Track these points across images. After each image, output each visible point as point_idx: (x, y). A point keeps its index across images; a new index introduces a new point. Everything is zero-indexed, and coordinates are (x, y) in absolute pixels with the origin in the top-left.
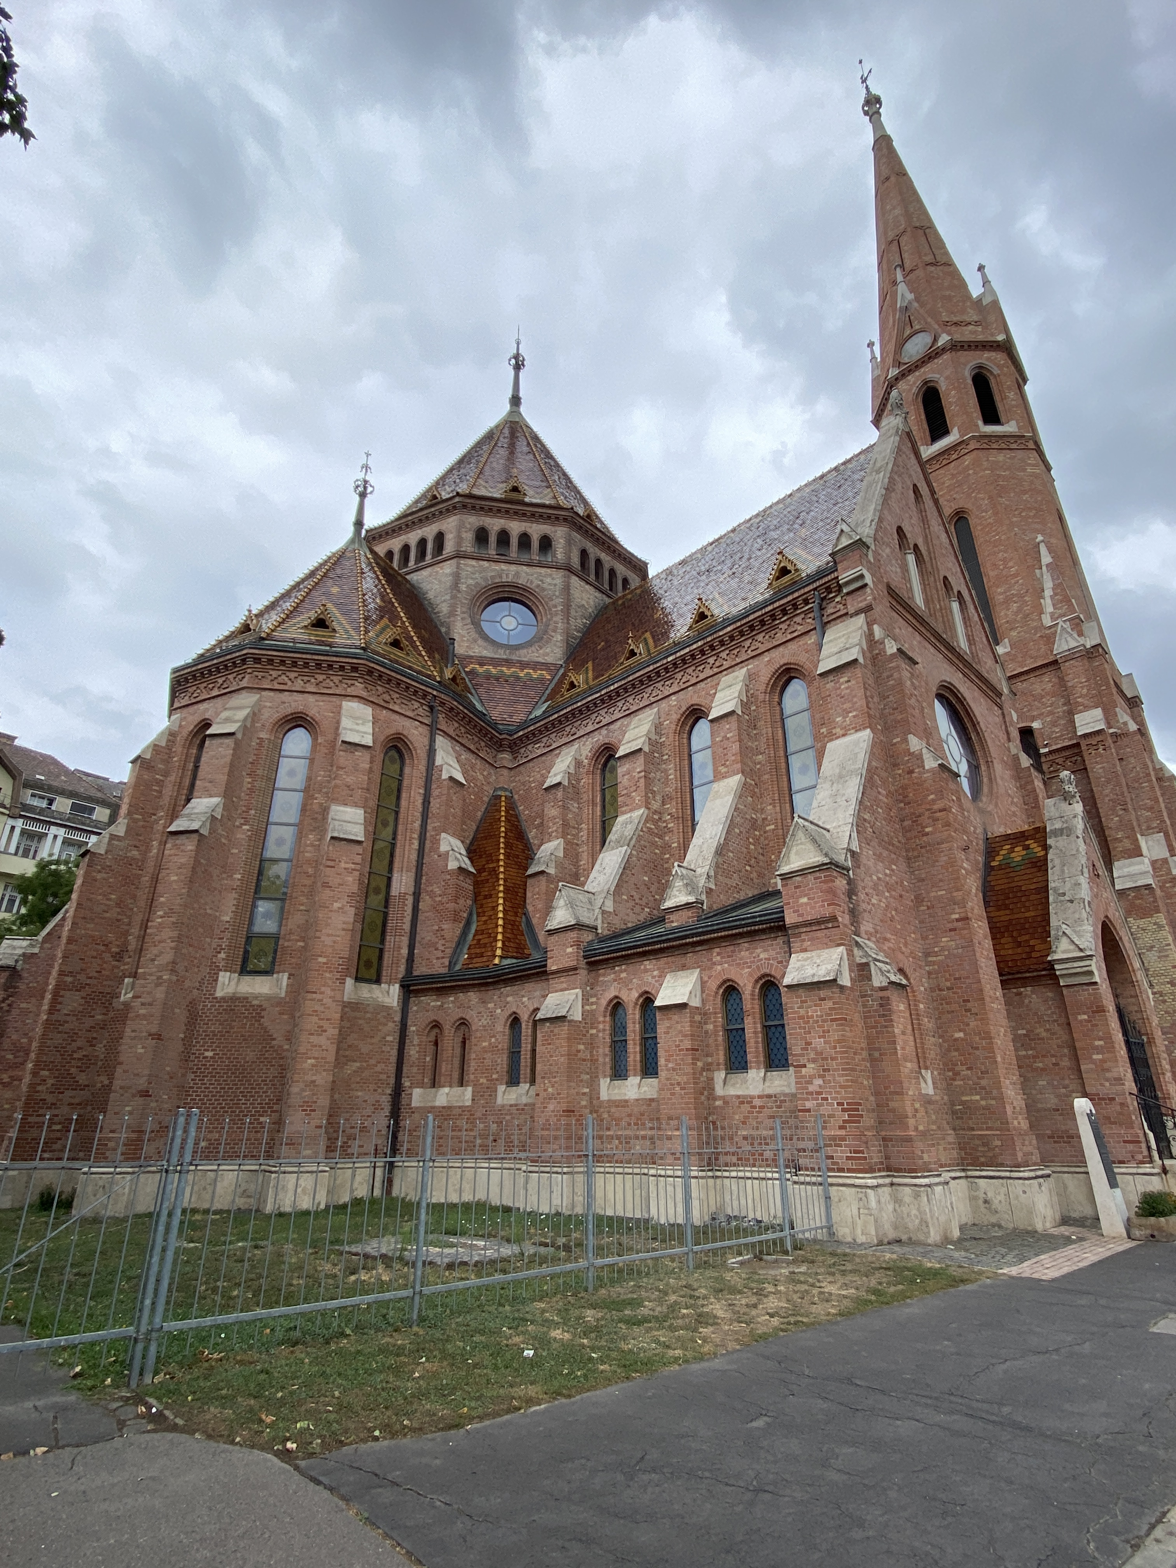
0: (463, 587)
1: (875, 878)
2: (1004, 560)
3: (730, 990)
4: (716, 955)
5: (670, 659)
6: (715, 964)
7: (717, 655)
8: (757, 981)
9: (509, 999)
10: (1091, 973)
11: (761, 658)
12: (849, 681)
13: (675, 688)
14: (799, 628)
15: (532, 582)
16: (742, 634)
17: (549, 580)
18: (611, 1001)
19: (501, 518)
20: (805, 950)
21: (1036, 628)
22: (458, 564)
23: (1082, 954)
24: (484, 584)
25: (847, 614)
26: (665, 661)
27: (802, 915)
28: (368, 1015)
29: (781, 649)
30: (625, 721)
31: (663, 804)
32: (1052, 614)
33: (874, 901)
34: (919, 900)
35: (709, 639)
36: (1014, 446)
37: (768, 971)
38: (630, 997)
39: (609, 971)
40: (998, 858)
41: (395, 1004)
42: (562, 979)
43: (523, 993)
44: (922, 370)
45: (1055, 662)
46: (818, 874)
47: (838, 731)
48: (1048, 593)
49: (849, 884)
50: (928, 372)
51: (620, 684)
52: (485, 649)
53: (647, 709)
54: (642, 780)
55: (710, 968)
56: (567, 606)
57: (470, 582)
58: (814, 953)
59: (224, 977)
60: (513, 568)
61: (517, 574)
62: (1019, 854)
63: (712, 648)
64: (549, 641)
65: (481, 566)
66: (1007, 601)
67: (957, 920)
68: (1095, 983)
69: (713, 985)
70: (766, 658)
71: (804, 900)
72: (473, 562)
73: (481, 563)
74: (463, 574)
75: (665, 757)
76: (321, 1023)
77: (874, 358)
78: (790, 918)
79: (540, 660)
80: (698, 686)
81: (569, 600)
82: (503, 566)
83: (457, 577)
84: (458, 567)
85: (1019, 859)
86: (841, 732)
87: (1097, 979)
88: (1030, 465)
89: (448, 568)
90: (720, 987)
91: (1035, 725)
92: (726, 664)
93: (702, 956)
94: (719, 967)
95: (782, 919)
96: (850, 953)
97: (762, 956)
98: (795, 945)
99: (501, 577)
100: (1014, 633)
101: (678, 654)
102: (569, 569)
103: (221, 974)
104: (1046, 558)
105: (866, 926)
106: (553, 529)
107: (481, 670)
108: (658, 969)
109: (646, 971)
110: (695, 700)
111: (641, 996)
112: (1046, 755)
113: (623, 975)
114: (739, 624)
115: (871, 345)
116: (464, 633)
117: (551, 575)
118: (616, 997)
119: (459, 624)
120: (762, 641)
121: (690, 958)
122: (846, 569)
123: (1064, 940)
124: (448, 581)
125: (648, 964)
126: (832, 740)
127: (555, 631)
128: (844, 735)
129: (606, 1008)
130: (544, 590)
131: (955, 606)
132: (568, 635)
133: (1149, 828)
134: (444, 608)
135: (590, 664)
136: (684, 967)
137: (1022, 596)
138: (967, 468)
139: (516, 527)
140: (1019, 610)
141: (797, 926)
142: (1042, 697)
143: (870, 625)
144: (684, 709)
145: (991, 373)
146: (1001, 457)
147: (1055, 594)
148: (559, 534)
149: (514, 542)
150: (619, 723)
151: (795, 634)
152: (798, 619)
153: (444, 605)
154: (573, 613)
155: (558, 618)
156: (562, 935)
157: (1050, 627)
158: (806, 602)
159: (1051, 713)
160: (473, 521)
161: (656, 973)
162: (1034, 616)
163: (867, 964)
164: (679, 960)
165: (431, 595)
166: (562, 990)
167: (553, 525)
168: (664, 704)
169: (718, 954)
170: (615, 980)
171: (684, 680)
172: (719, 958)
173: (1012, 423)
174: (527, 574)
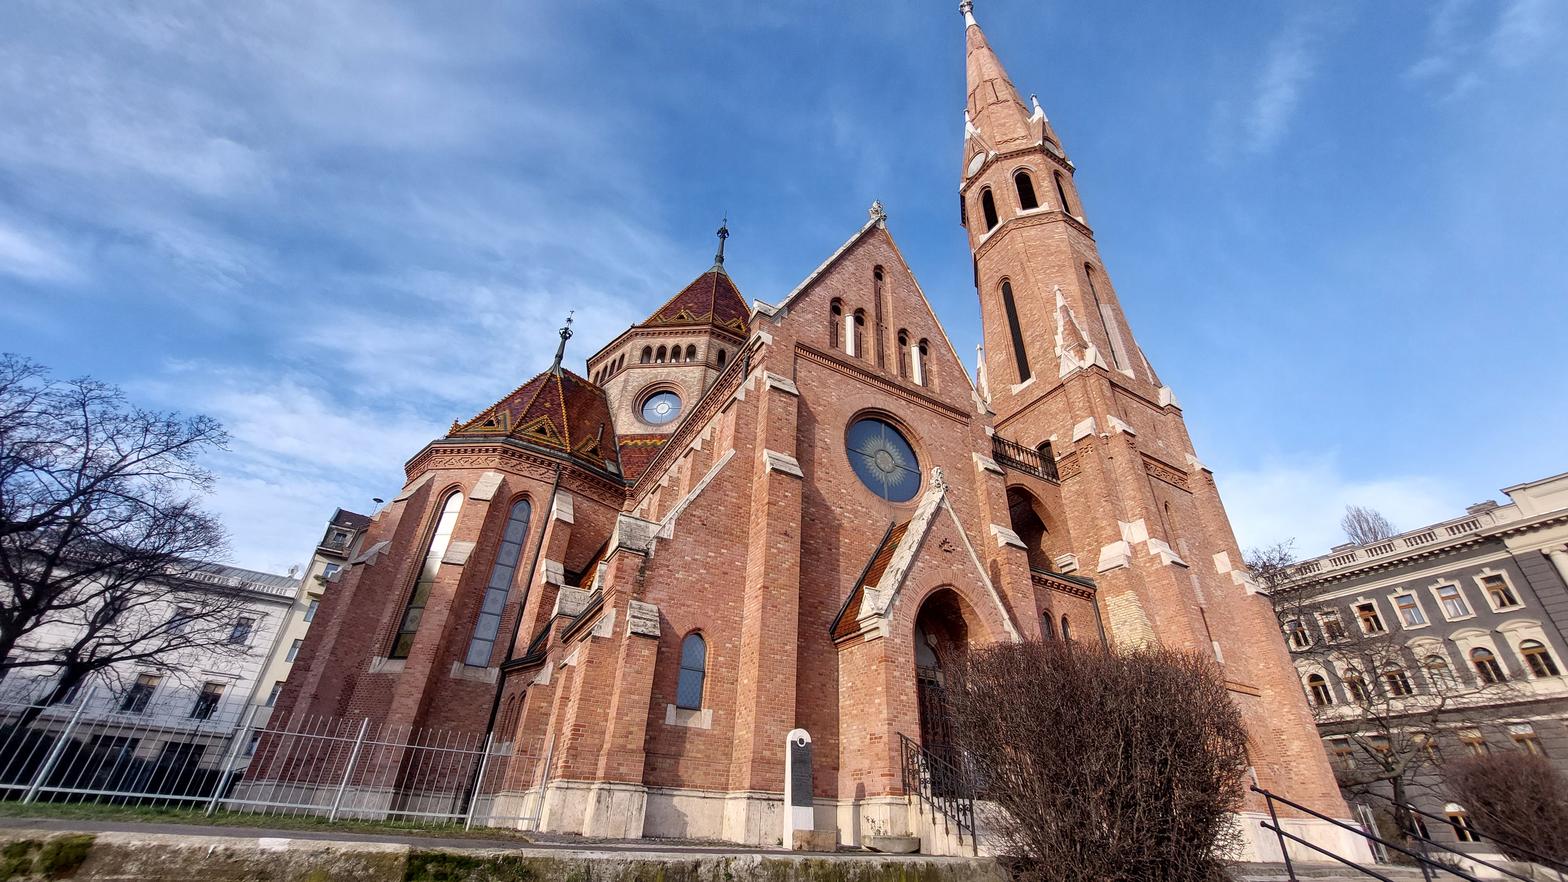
0: (630, 388)
2: (1031, 310)
10: (879, 628)
12: (732, 415)
15: (679, 378)
17: (690, 375)
19: (660, 337)
21: (1051, 359)
22: (631, 373)
23: (872, 613)
24: (644, 384)
28: (469, 689)
32: (1062, 346)
36: (1045, 221)
41: (494, 682)
44: (980, 180)
45: (1062, 385)
48: (1060, 329)
50: (983, 181)
52: (639, 428)
57: (635, 384)
59: (376, 660)
60: (666, 370)
61: (668, 374)
65: (643, 372)
66: (1033, 342)
68: (882, 637)
72: (639, 370)
73: (644, 370)
74: (631, 379)
76: (411, 689)
81: (704, 387)
82: (659, 370)
83: (628, 382)
84: (631, 375)
85: (897, 543)
87: (885, 634)
88: (1058, 233)
89: (624, 377)
91: (1053, 438)
99: (656, 377)
100: (1038, 366)
102: (705, 364)
103: (375, 658)
104: (1060, 303)
106: (698, 339)
107: (630, 443)
112: (1059, 462)
116: (626, 419)
117: (693, 371)
119: (623, 415)
123: (867, 603)
124: (623, 385)
130: (686, 382)
131: (916, 351)
133: (1133, 516)
134: (616, 405)
137: (1042, 336)
138: (1007, 245)
139: (670, 342)
140: (1042, 346)
142: (1057, 414)
145: (1031, 171)
146: (1033, 232)
147: (1065, 330)
148: (703, 342)
149: (669, 352)
153: (617, 401)
155: (694, 400)
157: (1060, 357)
159: (1063, 426)
160: (643, 342)
162: (1051, 350)
165: (611, 397)
167: (697, 336)
173: (1046, 204)
174: (676, 373)
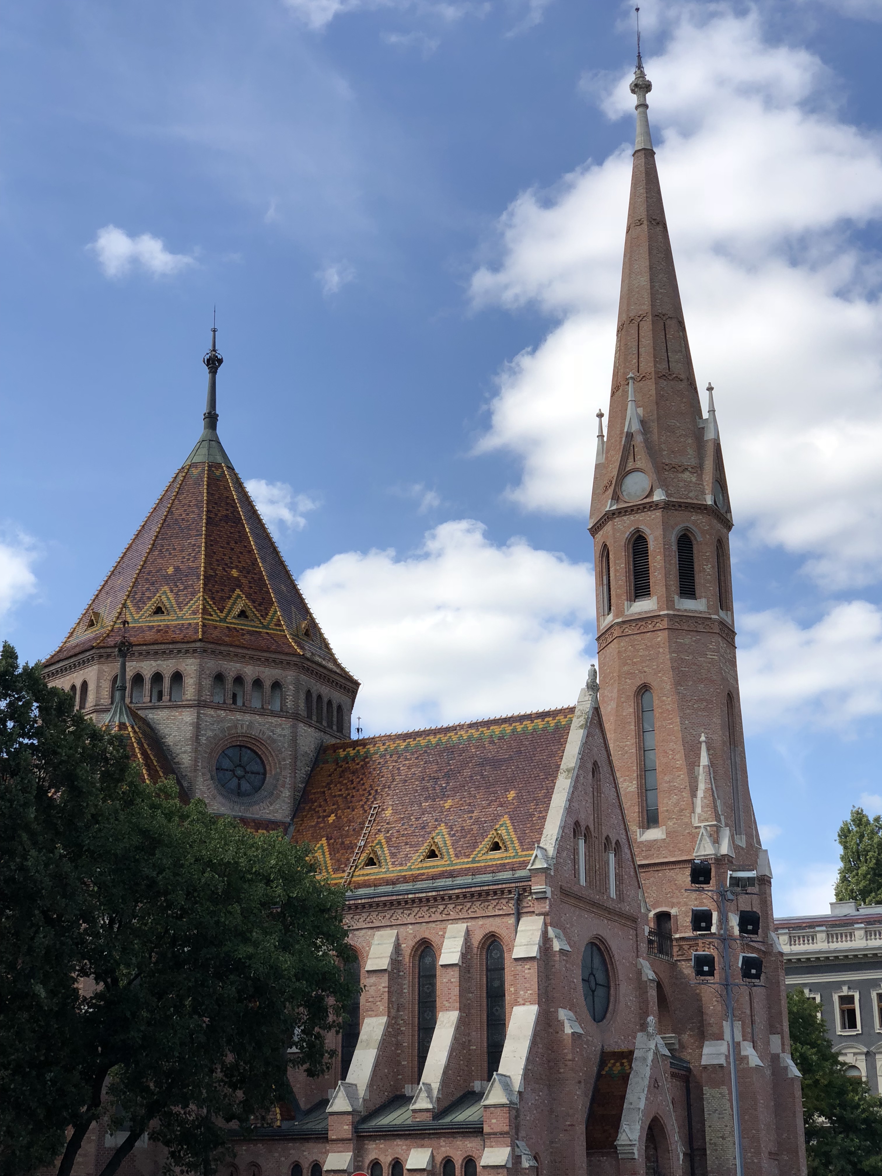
0: (203, 740)
1: (530, 1104)
2: (673, 751)
3: (448, 1163)
4: (442, 1142)
5: (410, 896)
6: (441, 1146)
7: (446, 905)
8: (464, 1159)
9: (292, 1151)
10: (634, 1153)
11: (477, 920)
12: (529, 969)
13: (411, 919)
14: (504, 908)
15: (264, 733)
16: (465, 897)
17: (278, 731)
18: (372, 1161)
19: (237, 662)
20: (492, 1147)
21: (686, 824)
22: (199, 713)
23: (630, 1143)
24: (221, 736)
25: (534, 912)
26: (406, 897)
27: (493, 1129)
29: (491, 919)
30: (370, 932)
31: (398, 1010)
32: (699, 815)
33: (528, 1118)
34: (551, 1111)
35: (441, 893)
36: (701, 627)
37: (471, 1154)
38: (386, 1160)
39: (371, 1143)
40: (607, 1069)
42: (339, 1145)
43: (303, 1148)
44: (637, 516)
46: (502, 1109)
47: (520, 1000)
48: (700, 794)
49: (517, 1112)
50: (639, 521)
51: (366, 901)
52: (223, 805)
53: (389, 929)
54: (386, 994)
55: (438, 1149)
56: (295, 758)
57: (210, 733)
58: (496, 1149)
60: (248, 717)
61: (251, 725)
62: (618, 1067)
63: (443, 899)
64: (278, 797)
65: (219, 716)
67: (569, 1125)
68: (635, 1159)
69: (439, 1159)
70: (480, 922)
71: (494, 1121)
72: (211, 712)
73: (219, 712)
74: (204, 724)
75: (401, 973)
77: (601, 436)
78: (486, 1129)
79: (270, 817)
80: (430, 925)
81: (296, 751)
82: (239, 716)
83: (197, 727)
84: (198, 717)
85: (616, 1072)
86: (522, 1002)
87: (636, 1156)
88: (711, 650)
89: (188, 717)
90: (443, 1160)
91: (673, 911)
92: (453, 915)
93: (434, 1142)
94: (443, 1149)
95: (482, 1128)
96: (513, 1150)
97: (468, 1145)
98: (488, 1143)
99: (237, 728)
100: (670, 823)
101: (417, 895)
102: (296, 717)
104: (704, 760)
105: (522, 1134)
106: (284, 673)
108: (406, 1145)
109: (397, 1145)
110: (427, 935)
111: (393, 1159)
112: (677, 939)
113: (382, 1146)
114: (464, 890)
115: (600, 415)
116: (204, 789)
117: (281, 725)
118: (376, 1159)
119: (200, 779)
120: (478, 909)
121: (426, 1142)
122: (537, 883)
123: (624, 1134)
124: (188, 731)
125: (399, 1142)
126: (516, 1005)
127: (284, 786)
128: (524, 1004)
129: (369, 1165)
130: (274, 741)
131: (612, 856)
132: (295, 789)
134: (185, 760)
135: (324, 841)
136: (422, 1146)
137: (681, 792)
139: (250, 671)
140: (676, 804)
141: (489, 1134)
142: (682, 888)
143: (545, 925)
144: (418, 939)
145: (696, 539)
146: (687, 639)
147: (705, 797)
148: (289, 677)
149: (248, 686)
150: (363, 931)
151: (501, 913)
152: (504, 901)
153: (184, 756)
154: (298, 763)
155: (287, 773)
156: (340, 1117)
157: (696, 828)
158: (510, 892)
159: (686, 904)
160: (212, 665)
161: (404, 1147)
162: (687, 812)
163: (521, 1156)
164: (420, 1142)
165: (170, 741)
166: (338, 1152)
167: (284, 669)
168: (402, 929)
169: (444, 1141)
170: (375, 1149)
171: (419, 915)
172: (444, 1143)
173: (704, 601)
174: (259, 724)
